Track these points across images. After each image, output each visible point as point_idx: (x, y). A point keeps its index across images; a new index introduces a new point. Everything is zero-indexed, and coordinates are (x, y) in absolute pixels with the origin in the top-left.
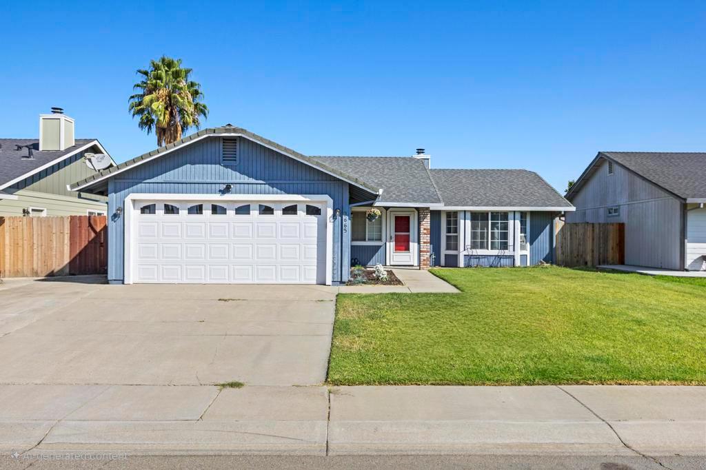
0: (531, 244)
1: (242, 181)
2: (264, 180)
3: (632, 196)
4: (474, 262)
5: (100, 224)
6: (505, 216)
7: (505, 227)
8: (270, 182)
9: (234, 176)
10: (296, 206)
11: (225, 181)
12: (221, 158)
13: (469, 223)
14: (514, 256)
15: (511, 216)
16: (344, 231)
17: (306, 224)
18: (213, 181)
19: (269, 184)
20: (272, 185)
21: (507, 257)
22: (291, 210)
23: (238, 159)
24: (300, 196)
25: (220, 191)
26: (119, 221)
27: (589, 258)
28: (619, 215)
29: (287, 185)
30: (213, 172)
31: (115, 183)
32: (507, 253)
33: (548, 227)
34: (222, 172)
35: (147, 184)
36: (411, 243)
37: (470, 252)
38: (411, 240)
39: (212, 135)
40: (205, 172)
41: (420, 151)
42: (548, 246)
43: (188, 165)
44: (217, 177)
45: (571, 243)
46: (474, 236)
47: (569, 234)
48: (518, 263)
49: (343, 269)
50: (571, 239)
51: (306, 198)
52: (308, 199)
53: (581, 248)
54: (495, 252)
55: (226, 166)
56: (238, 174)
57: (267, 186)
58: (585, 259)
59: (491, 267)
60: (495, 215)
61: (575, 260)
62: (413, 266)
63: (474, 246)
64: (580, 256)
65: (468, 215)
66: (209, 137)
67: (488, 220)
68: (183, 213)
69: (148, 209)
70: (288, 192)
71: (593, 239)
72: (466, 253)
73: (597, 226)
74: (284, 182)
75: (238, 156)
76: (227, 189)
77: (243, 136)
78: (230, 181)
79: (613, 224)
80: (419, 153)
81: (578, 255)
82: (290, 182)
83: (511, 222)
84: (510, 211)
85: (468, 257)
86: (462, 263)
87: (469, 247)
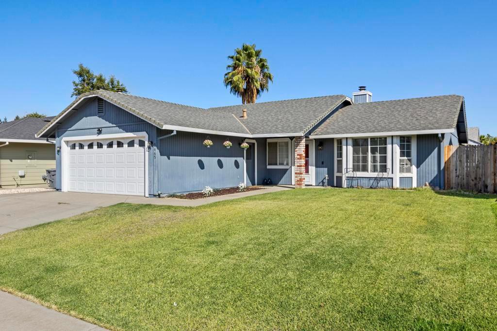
0: (418, 166)
1: (106, 126)
2: (116, 124)
4: (355, 183)
6: (383, 140)
7: (384, 151)
10: (134, 140)
12: (97, 112)
13: (350, 148)
14: (392, 178)
15: (389, 140)
17: (139, 154)
18: (94, 126)
19: (118, 126)
20: (120, 127)
21: (385, 179)
22: (131, 144)
25: (97, 133)
29: (126, 127)
30: (94, 121)
31: (58, 131)
32: (385, 175)
33: (436, 150)
35: (69, 132)
36: (309, 167)
37: (351, 174)
38: (309, 164)
40: (91, 122)
41: (362, 88)
42: (436, 169)
43: (84, 118)
44: (96, 124)
46: (356, 160)
47: (465, 156)
48: (397, 184)
51: (134, 134)
52: (135, 136)
53: (480, 171)
54: (375, 175)
56: (105, 121)
58: (484, 181)
59: (371, 188)
60: (374, 140)
61: (472, 183)
62: (311, 185)
63: (356, 169)
64: (478, 180)
65: (350, 142)
67: (368, 145)
68: (86, 148)
70: (127, 132)
72: (347, 175)
74: (123, 124)
75: (104, 110)
76: (100, 132)
78: (101, 126)
80: (360, 90)
81: (476, 178)
83: (389, 147)
84: (389, 136)
85: (350, 179)
86: (345, 183)
87: (351, 170)
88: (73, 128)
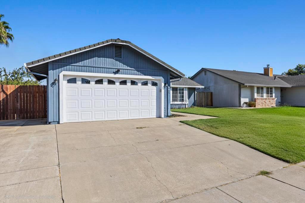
0: (189, 99)
1: (124, 68)
2: (134, 68)
3: (216, 83)
4: (174, 107)
5: (10, 89)
6: (183, 89)
7: (183, 93)
8: (137, 69)
9: (120, 65)
11: (116, 67)
12: (114, 56)
13: (171, 91)
14: (186, 104)
15: (185, 89)
16: (168, 93)
17: (152, 90)
18: (110, 67)
19: (137, 70)
21: (183, 104)
22: (145, 83)
23: (122, 56)
24: (150, 77)
25: (113, 72)
26: (56, 87)
27: (204, 104)
28: (209, 90)
29: (145, 71)
30: (110, 62)
31: (53, 64)
32: (184, 103)
33: (193, 93)
34: (114, 62)
35: (73, 67)
37: (172, 103)
39: (114, 43)
40: (106, 62)
42: (193, 100)
43: (97, 58)
44: (112, 65)
45: (199, 99)
46: (173, 97)
48: (187, 107)
49: (168, 110)
50: (199, 98)
51: (153, 78)
53: (201, 101)
54: (180, 103)
55: (116, 60)
56: (122, 64)
57: (136, 71)
60: (180, 89)
63: (173, 100)
65: (171, 89)
66: (112, 43)
67: (178, 90)
68: (93, 83)
69: (72, 81)
70: (145, 75)
71: (205, 98)
73: (205, 93)
74: (143, 70)
75: (122, 55)
76: (117, 72)
77: (129, 45)
78: (118, 68)
79: (209, 92)
81: (201, 103)
82: (146, 70)
83: (185, 91)
84: (184, 87)
88: (77, 64)
